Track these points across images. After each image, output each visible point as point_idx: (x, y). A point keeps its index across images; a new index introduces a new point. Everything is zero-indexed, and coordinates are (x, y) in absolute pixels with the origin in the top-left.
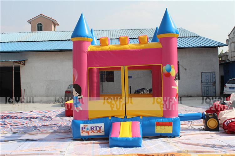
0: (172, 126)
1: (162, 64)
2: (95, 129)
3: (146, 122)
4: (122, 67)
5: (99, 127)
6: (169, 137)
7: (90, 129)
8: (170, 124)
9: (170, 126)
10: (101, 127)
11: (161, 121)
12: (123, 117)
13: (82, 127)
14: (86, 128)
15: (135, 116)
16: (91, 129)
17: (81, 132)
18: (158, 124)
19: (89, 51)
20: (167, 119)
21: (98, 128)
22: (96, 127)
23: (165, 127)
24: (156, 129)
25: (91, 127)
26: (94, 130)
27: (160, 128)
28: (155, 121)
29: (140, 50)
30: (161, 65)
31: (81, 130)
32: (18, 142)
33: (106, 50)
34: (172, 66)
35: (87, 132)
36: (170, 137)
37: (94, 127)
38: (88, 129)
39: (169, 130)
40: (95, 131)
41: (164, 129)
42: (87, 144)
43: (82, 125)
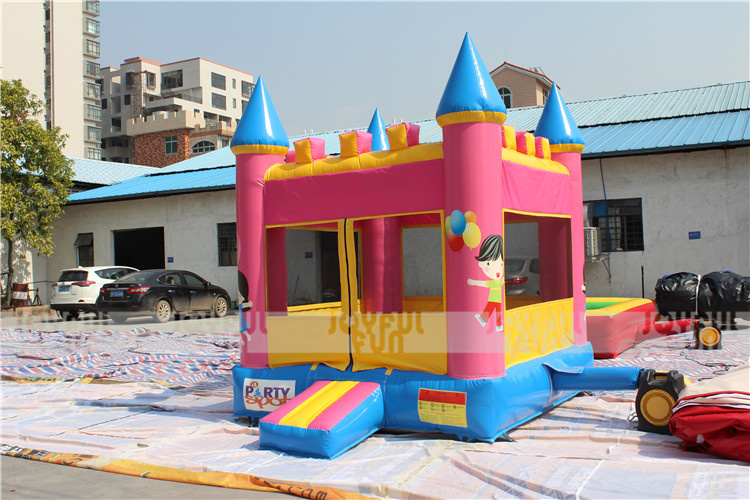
0: (465, 406)
1: (443, 208)
2: (273, 394)
3: (397, 387)
4: (341, 222)
5: (283, 389)
6: (460, 438)
7: (263, 394)
8: (457, 399)
9: (457, 405)
10: (288, 389)
11: (434, 387)
12: (343, 368)
13: (247, 387)
14: (255, 389)
15: (374, 365)
16: (265, 396)
17: (245, 400)
18: (427, 396)
19: (267, 182)
20: (453, 382)
21: (280, 391)
22: (277, 389)
23: (443, 406)
24: (420, 411)
25: (266, 389)
26: (271, 396)
27: (429, 410)
28: (419, 386)
29: (385, 169)
30: (441, 212)
31: (245, 394)
32: (130, 410)
33: (303, 175)
34: (468, 214)
35: (257, 401)
36: (465, 440)
37: (271, 390)
38: (258, 393)
39: (455, 416)
40: (274, 401)
41: (441, 412)
42: (238, 432)
43: (247, 382)
